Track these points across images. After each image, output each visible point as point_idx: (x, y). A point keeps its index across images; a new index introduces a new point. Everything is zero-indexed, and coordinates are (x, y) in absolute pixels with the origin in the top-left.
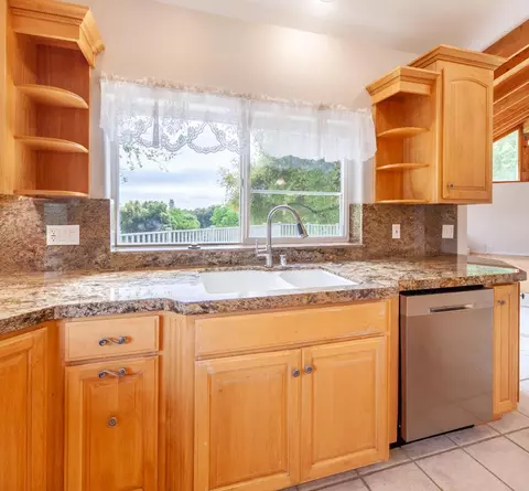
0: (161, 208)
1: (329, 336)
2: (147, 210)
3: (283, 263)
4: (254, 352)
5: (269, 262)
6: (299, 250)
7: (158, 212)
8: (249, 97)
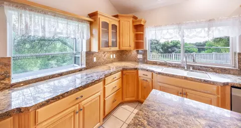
0: (178, 43)
1: (194, 89)
2: (172, 44)
3: (191, 69)
4: (170, 85)
5: (186, 68)
6: (201, 67)
7: (177, 44)
8: (180, 23)
